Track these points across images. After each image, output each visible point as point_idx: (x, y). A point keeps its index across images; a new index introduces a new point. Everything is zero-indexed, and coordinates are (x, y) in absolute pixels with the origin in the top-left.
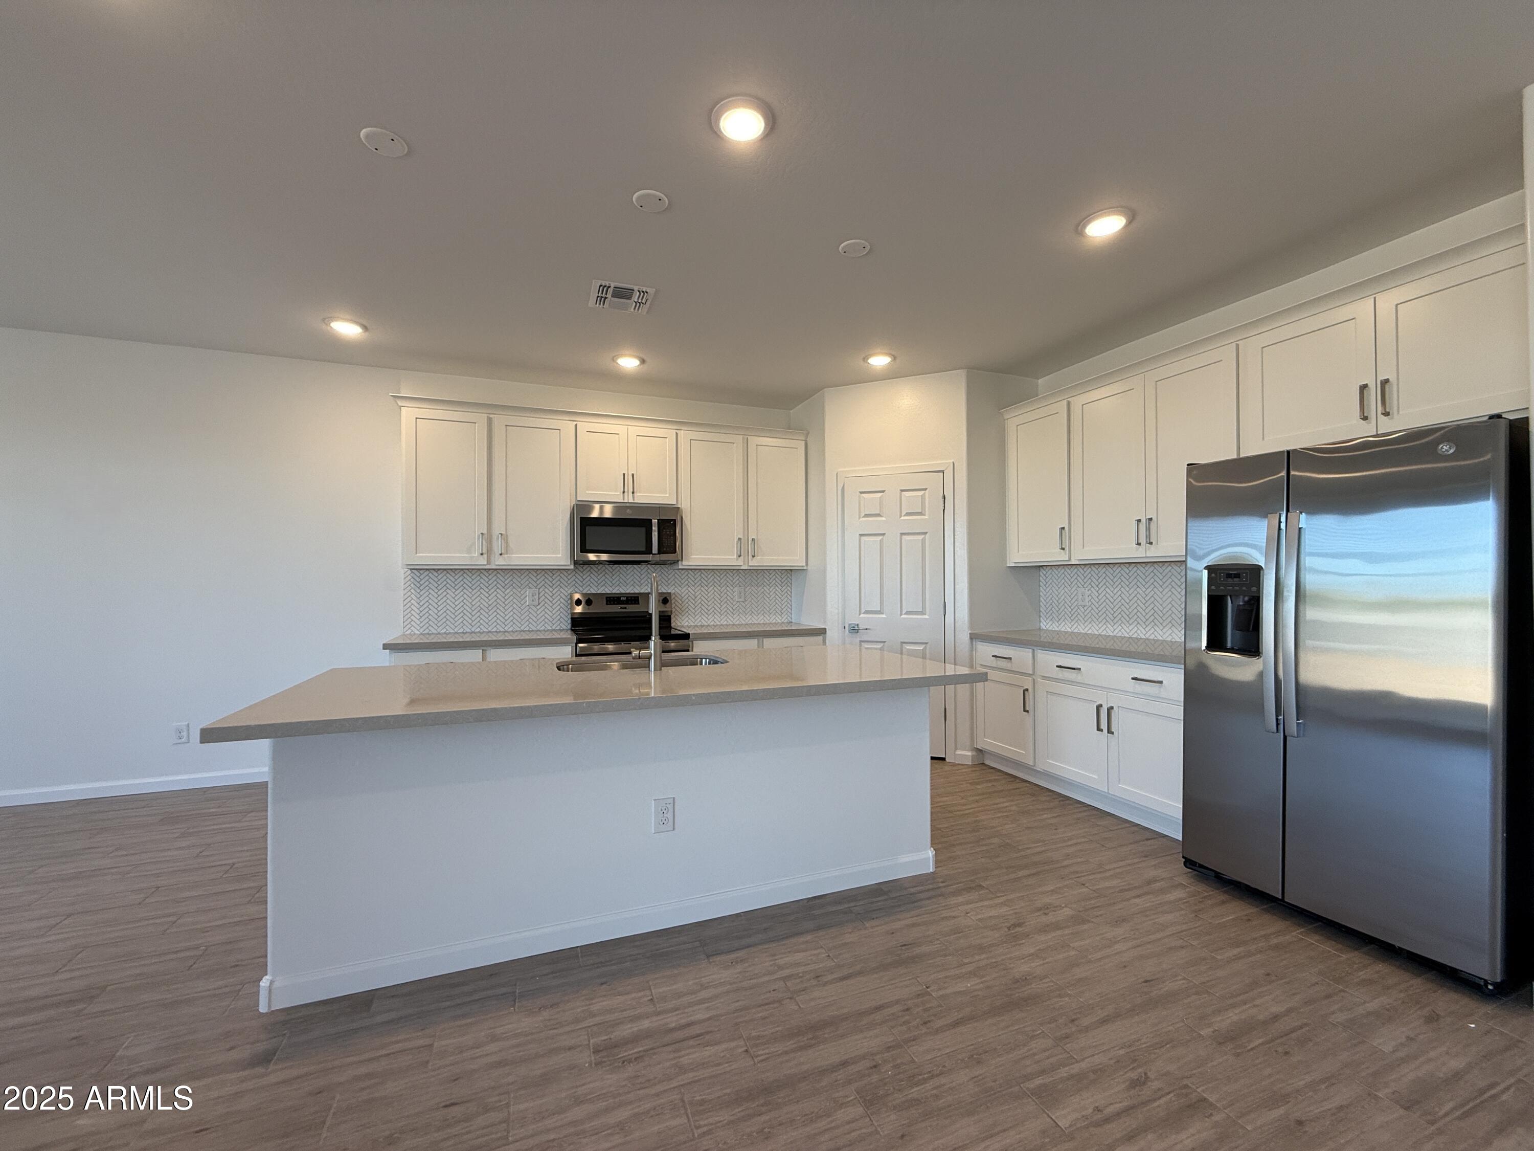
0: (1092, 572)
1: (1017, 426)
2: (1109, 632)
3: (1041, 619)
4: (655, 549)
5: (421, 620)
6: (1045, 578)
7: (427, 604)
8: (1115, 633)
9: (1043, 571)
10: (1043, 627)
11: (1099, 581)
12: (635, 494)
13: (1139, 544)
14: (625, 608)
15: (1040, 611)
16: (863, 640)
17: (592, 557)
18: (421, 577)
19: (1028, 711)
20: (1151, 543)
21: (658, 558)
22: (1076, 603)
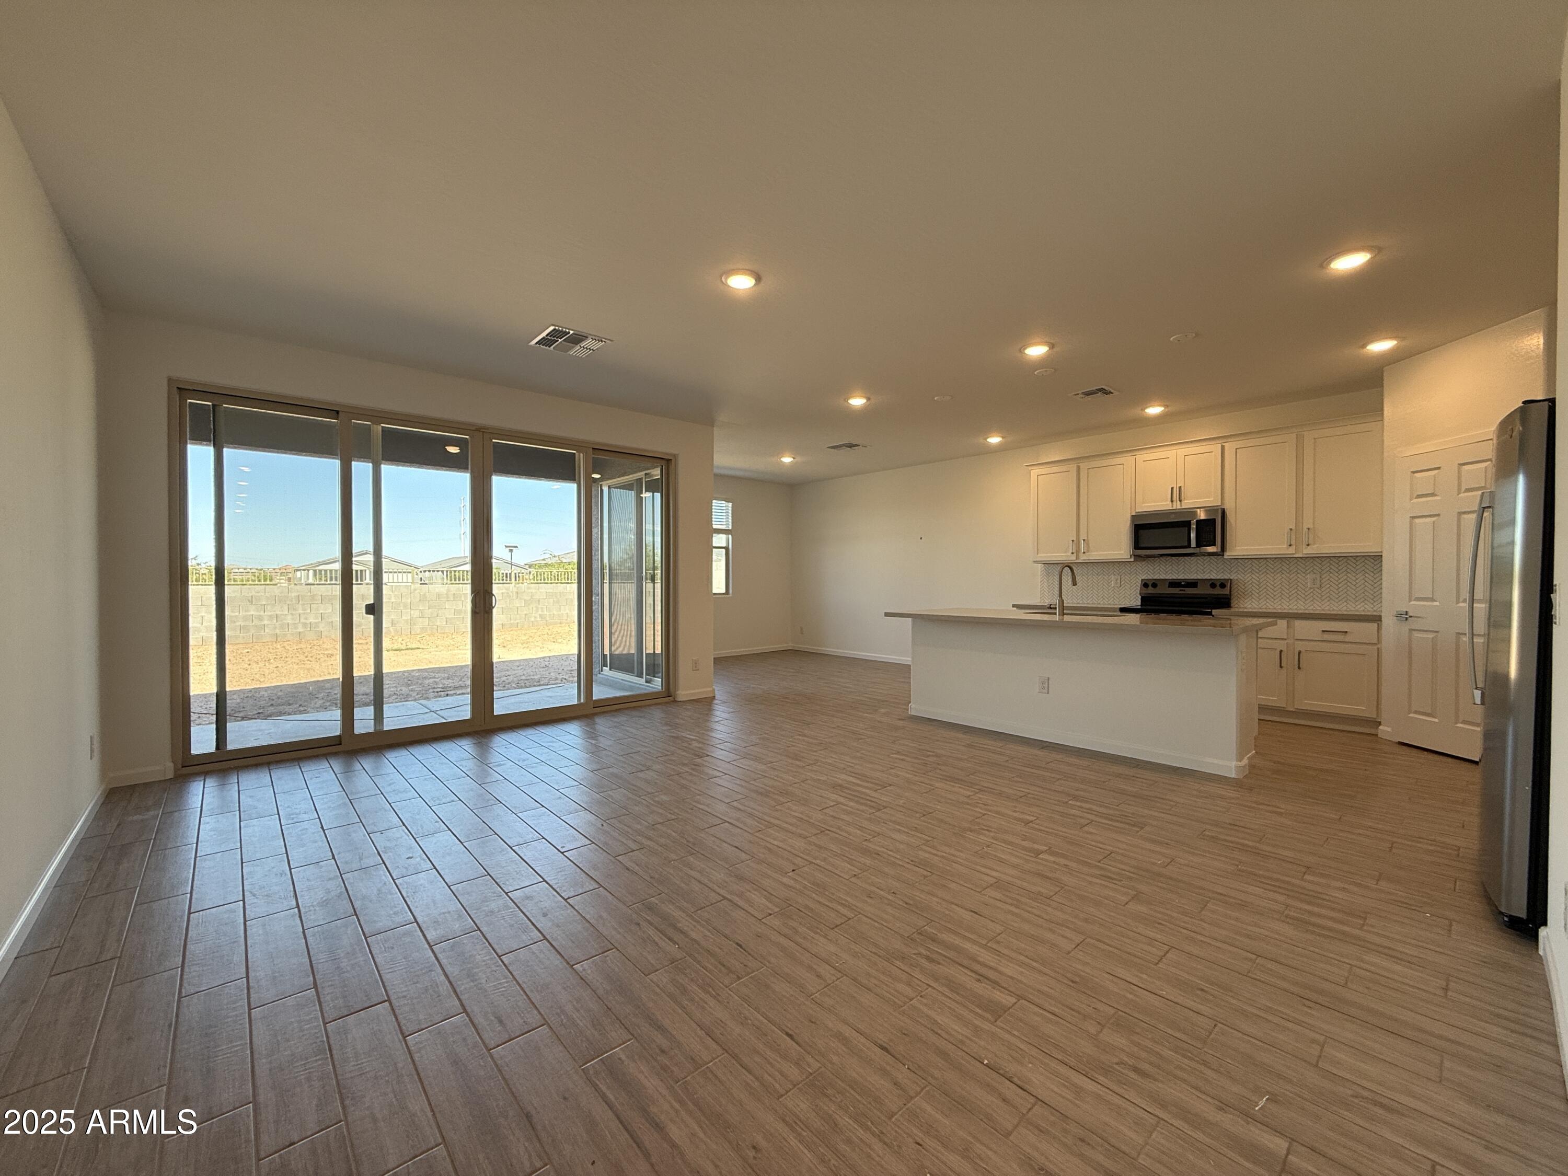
4: (1193, 544)
12: (1183, 502)
14: (1184, 591)
16: (1414, 628)
17: (1147, 552)
21: (1197, 550)
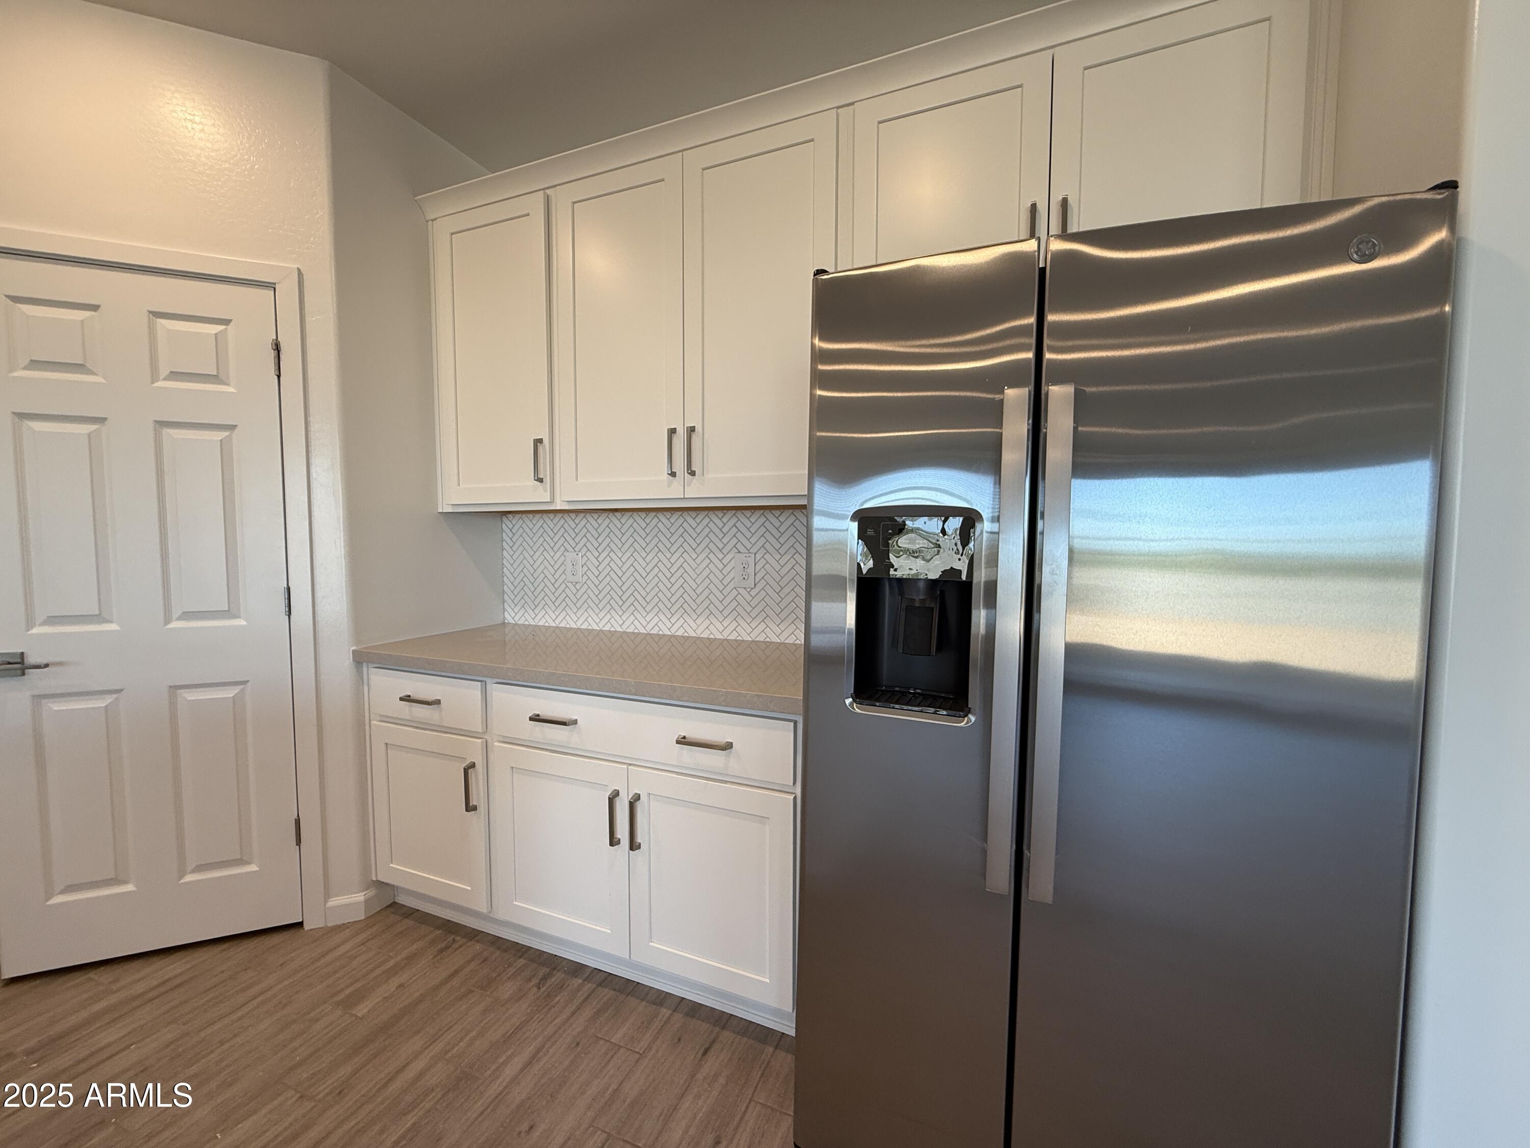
0: (588, 525)
1: (452, 234)
2: (615, 625)
3: (506, 605)
6: (511, 535)
8: (624, 627)
9: (507, 523)
10: (509, 619)
11: (600, 540)
13: (673, 474)
15: (503, 592)
19: (475, 808)
20: (693, 473)
22: (564, 577)
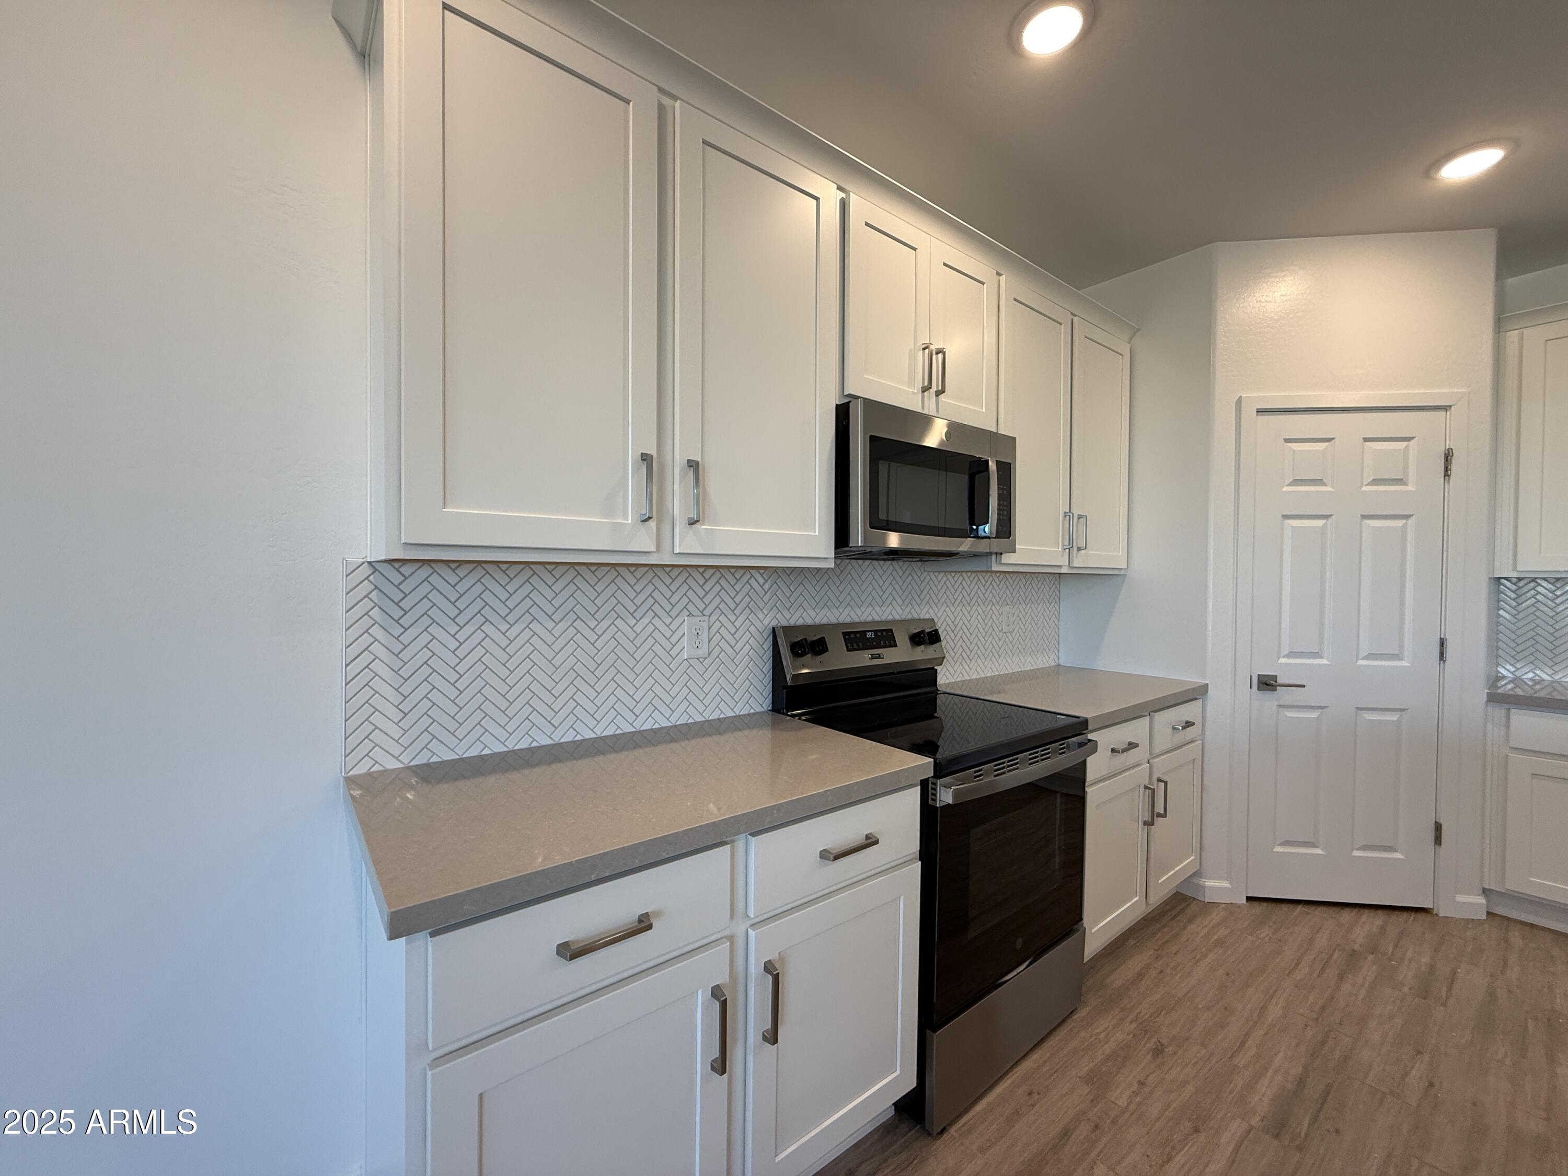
1: (1546, 341)
5: (405, 724)
7: (426, 670)
12: (940, 398)
14: (879, 657)
16: (1282, 703)
17: (894, 540)
18: (406, 587)
